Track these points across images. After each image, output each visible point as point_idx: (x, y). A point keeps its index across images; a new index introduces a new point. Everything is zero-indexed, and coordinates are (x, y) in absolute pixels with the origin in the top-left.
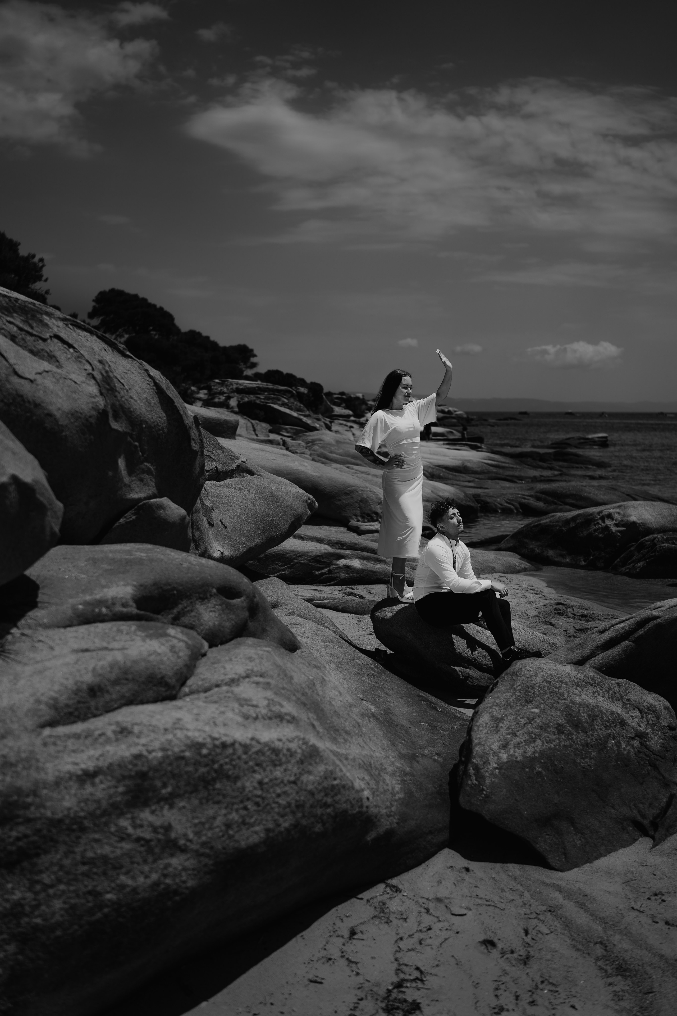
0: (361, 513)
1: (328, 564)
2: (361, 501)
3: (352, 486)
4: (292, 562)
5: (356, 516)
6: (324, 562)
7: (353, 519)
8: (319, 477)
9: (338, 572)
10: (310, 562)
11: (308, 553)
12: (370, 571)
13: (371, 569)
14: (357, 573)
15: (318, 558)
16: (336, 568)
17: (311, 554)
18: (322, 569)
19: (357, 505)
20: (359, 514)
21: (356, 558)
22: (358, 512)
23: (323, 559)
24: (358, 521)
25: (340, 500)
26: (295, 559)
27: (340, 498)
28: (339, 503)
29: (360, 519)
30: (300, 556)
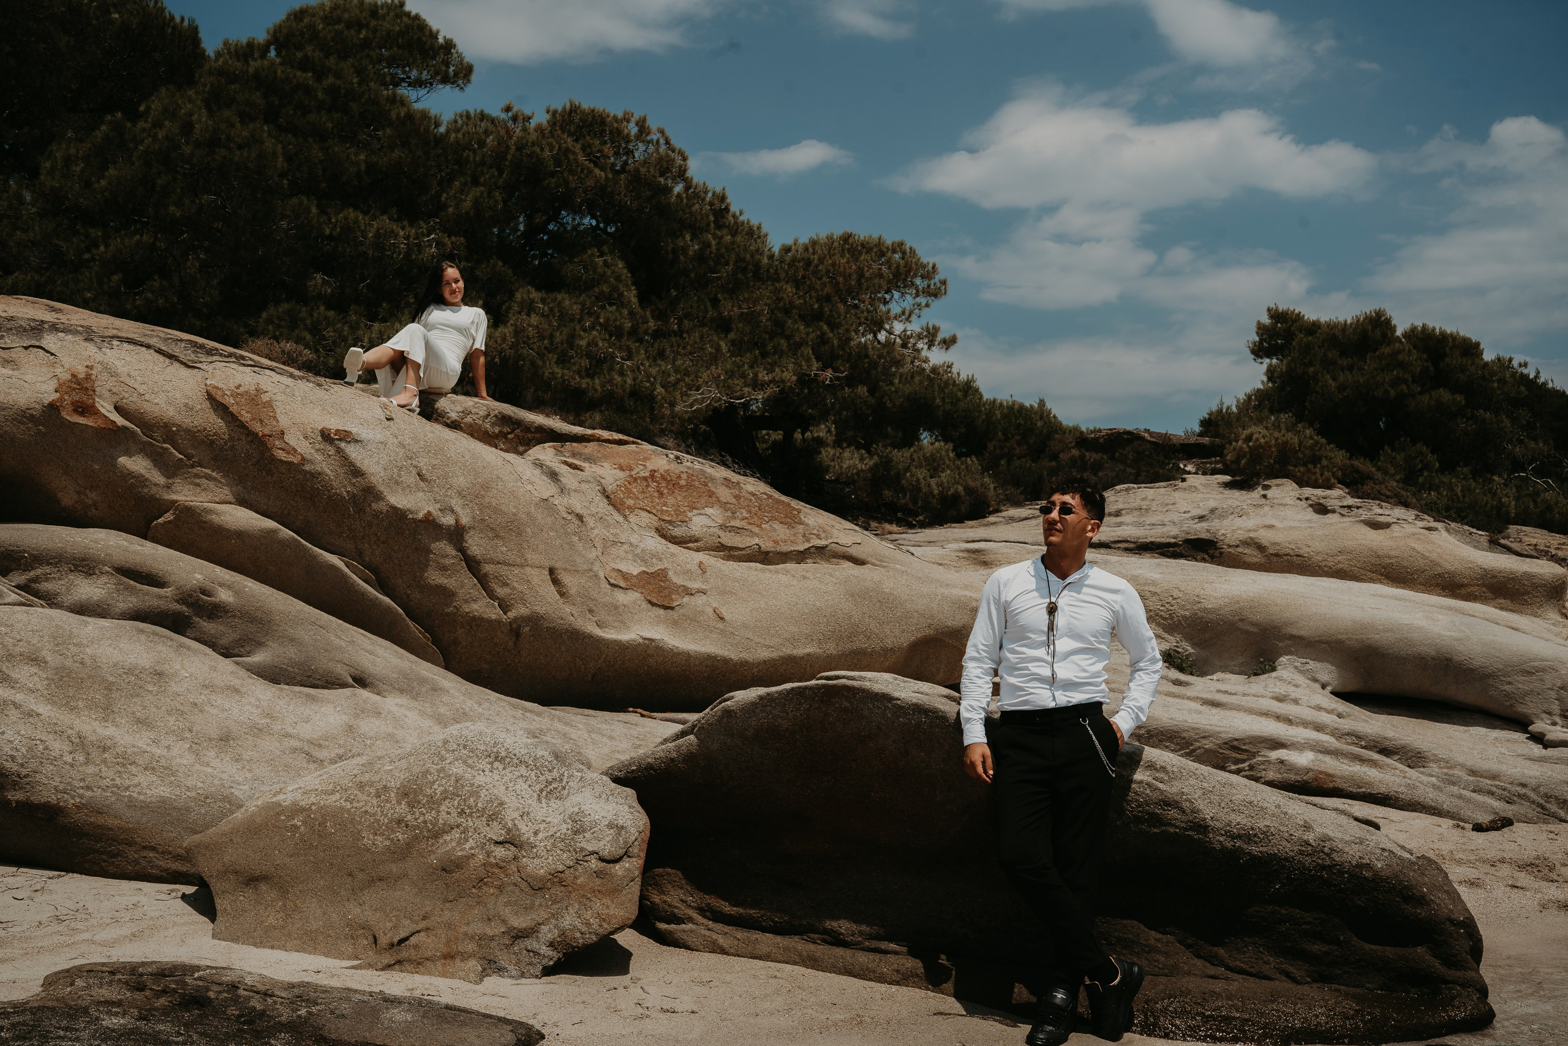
0: (1562, 710)
1: (1254, 755)
2: (1562, 688)
3: (1542, 660)
4: (1192, 745)
5: (1550, 714)
6: (1246, 751)
7: (1542, 719)
8: (1456, 640)
9: (1264, 770)
10: (1220, 748)
11: (1219, 733)
12: (1321, 772)
13: (1324, 770)
14: (1296, 774)
15: (1235, 743)
16: (1263, 763)
17: (1223, 735)
18: (1244, 761)
19: (1553, 694)
20: (1558, 712)
21: (1312, 750)
22: (1556, 708)
23: (1244, 744)
24: (1554, 724)
25: (1510, 683)
26: (1196, 741)
27: (1509, 679)
28: (1507, 687)
29: (1558, 719)
30: (1203, 737)
